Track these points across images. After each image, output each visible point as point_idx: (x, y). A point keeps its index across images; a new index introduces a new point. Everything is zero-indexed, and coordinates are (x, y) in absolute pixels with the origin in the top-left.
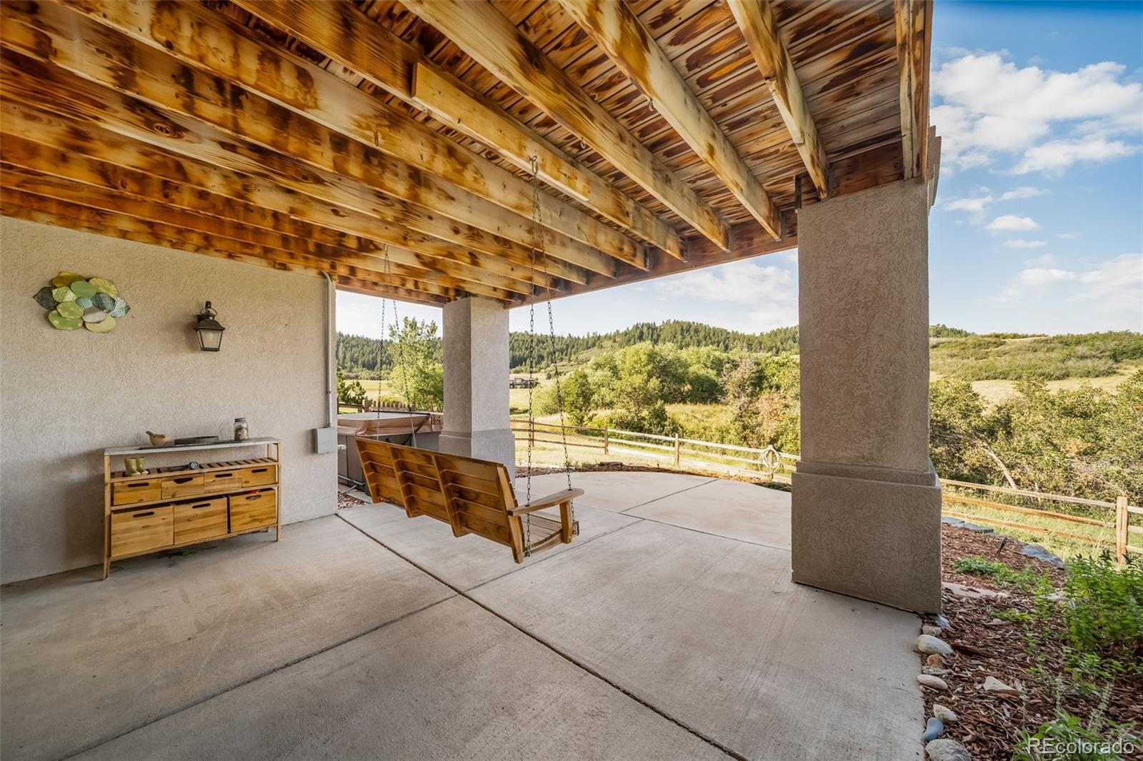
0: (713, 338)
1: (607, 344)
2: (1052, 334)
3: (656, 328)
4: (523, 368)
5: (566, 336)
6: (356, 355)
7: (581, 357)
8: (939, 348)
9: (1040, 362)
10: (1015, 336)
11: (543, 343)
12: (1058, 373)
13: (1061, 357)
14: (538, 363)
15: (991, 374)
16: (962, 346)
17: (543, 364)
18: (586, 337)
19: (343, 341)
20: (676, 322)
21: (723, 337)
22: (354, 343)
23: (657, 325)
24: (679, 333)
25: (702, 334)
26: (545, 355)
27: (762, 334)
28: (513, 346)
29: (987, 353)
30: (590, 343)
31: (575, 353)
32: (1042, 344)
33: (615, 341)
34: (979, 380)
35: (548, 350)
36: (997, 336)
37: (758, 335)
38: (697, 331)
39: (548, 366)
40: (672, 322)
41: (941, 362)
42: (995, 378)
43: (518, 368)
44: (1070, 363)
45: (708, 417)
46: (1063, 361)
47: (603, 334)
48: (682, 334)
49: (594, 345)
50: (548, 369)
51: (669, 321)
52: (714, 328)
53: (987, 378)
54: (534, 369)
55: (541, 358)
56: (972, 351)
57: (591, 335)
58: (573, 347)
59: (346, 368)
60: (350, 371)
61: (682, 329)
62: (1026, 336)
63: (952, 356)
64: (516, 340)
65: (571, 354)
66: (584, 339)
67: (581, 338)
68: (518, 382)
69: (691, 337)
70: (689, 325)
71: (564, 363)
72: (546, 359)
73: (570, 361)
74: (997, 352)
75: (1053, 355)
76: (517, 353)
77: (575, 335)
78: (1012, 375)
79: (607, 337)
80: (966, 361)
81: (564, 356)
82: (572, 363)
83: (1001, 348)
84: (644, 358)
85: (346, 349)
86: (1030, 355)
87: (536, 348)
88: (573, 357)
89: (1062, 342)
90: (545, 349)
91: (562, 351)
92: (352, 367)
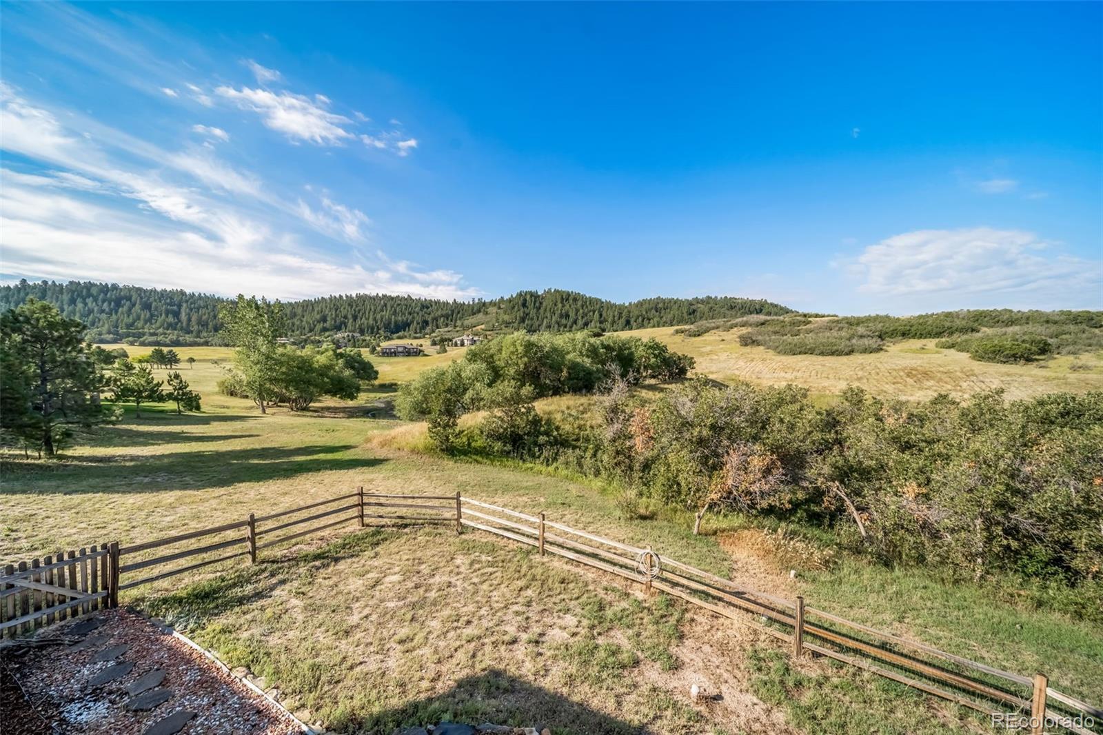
0: (589, 307)
1: (492, 310)
2: (841, 315)
3: (539, 296)
4: (406, 334)
5: (451, 301)
6: (204, 318)
7: (466, 322)
8: (766, 326)
9: (834, 340)
10: (817, 316)
11: (428, 308)
12: (847, 350)
13: (848, 336)
14: (423, 328)
15: (803, 349)
16: (783, 324)
17: (428, 329)
18: (471, 303)
19: (187, 302)
20: (557, 291)
21: (598, 306)
22: (201, 303)
23: (539, 293)
24: (559, 301)
25: (580, 303)
26: (430, 320)
27: (630, 304)
28: (395, 310)
29: (799, 330)
30: (475, 309)
31: (460, 319)
32: (835, 324)
33: (499, 308)
34: (794, 354)
35: (432, 315)
36: (805, 316)
37: (627, 304)
38: (575, 300)
39: (433, 332)
40: (553, 290)
41: (768, 338)
42: (805, 353)
43: (401, 334)
44: (854, 341)
45: (583, 413)
46: (849, 339)
47: (488, 300)
48: (562, 302)
49: (479, 311)
50: (433, 335)
51: (550, 289)
52: (590, 297)
53: (800, 353)
54: (418, 335)
55: (426, 323)
56: (789, 328)
57: (476, 301)
58: (459, 312)
59: (192, 332)
60: (198, 336)
61: (562, 298)
62: (823, 316)
63: (776, 333)
64: (399, 305)
65: (456, 320)
66: (469, 305)
67: (466, 303)
68: (400, 349)
69: (570, 306)
70: (569, 294)
71: (449, 328)
72: (430, 325)
73: (455, 327)
74: (806, 330)
75: (843, 334)
76: (400, 318)
77: (459, 300)
78: (817, 351)
79: (492, 304)
80: (785, 337)
81: (449, 322)
82: (458, 329)
83: (808, 326)
84: (520, 349)
85: (191, 310)
86: (828, 334)
87: (421, 314)
88: (459, 323)
89: (847, 323)
90: (429, 314)
91: (446, 316)
92: (199, 332)
